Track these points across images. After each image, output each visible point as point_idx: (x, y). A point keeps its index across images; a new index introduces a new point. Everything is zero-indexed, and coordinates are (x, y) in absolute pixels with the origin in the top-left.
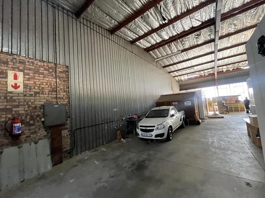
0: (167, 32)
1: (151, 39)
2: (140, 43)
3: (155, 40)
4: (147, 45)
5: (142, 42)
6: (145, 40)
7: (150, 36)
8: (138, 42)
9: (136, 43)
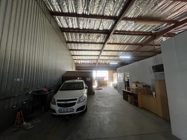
0: (84, 23)
1: (71, 22)
2: (59, 19)
3: (72, 24)
4: (64, 26)
5: (61, 20)
6: (65, 19)
7: (71, 19)
8: (58, 17)
9: (56, 18)
